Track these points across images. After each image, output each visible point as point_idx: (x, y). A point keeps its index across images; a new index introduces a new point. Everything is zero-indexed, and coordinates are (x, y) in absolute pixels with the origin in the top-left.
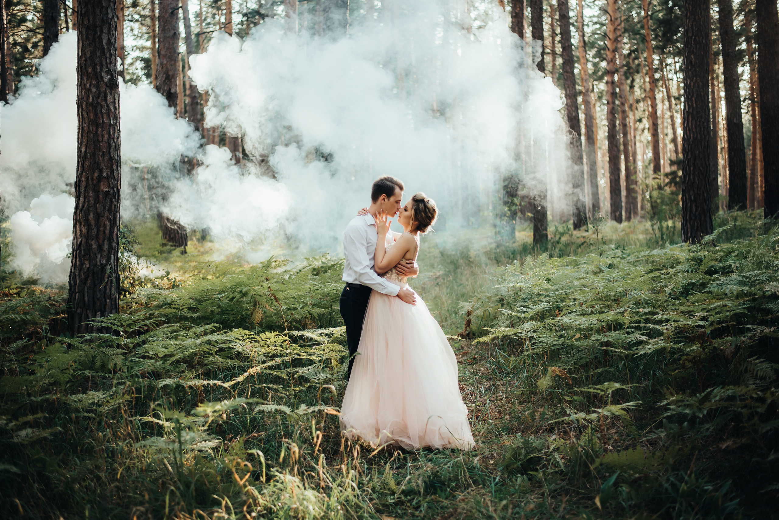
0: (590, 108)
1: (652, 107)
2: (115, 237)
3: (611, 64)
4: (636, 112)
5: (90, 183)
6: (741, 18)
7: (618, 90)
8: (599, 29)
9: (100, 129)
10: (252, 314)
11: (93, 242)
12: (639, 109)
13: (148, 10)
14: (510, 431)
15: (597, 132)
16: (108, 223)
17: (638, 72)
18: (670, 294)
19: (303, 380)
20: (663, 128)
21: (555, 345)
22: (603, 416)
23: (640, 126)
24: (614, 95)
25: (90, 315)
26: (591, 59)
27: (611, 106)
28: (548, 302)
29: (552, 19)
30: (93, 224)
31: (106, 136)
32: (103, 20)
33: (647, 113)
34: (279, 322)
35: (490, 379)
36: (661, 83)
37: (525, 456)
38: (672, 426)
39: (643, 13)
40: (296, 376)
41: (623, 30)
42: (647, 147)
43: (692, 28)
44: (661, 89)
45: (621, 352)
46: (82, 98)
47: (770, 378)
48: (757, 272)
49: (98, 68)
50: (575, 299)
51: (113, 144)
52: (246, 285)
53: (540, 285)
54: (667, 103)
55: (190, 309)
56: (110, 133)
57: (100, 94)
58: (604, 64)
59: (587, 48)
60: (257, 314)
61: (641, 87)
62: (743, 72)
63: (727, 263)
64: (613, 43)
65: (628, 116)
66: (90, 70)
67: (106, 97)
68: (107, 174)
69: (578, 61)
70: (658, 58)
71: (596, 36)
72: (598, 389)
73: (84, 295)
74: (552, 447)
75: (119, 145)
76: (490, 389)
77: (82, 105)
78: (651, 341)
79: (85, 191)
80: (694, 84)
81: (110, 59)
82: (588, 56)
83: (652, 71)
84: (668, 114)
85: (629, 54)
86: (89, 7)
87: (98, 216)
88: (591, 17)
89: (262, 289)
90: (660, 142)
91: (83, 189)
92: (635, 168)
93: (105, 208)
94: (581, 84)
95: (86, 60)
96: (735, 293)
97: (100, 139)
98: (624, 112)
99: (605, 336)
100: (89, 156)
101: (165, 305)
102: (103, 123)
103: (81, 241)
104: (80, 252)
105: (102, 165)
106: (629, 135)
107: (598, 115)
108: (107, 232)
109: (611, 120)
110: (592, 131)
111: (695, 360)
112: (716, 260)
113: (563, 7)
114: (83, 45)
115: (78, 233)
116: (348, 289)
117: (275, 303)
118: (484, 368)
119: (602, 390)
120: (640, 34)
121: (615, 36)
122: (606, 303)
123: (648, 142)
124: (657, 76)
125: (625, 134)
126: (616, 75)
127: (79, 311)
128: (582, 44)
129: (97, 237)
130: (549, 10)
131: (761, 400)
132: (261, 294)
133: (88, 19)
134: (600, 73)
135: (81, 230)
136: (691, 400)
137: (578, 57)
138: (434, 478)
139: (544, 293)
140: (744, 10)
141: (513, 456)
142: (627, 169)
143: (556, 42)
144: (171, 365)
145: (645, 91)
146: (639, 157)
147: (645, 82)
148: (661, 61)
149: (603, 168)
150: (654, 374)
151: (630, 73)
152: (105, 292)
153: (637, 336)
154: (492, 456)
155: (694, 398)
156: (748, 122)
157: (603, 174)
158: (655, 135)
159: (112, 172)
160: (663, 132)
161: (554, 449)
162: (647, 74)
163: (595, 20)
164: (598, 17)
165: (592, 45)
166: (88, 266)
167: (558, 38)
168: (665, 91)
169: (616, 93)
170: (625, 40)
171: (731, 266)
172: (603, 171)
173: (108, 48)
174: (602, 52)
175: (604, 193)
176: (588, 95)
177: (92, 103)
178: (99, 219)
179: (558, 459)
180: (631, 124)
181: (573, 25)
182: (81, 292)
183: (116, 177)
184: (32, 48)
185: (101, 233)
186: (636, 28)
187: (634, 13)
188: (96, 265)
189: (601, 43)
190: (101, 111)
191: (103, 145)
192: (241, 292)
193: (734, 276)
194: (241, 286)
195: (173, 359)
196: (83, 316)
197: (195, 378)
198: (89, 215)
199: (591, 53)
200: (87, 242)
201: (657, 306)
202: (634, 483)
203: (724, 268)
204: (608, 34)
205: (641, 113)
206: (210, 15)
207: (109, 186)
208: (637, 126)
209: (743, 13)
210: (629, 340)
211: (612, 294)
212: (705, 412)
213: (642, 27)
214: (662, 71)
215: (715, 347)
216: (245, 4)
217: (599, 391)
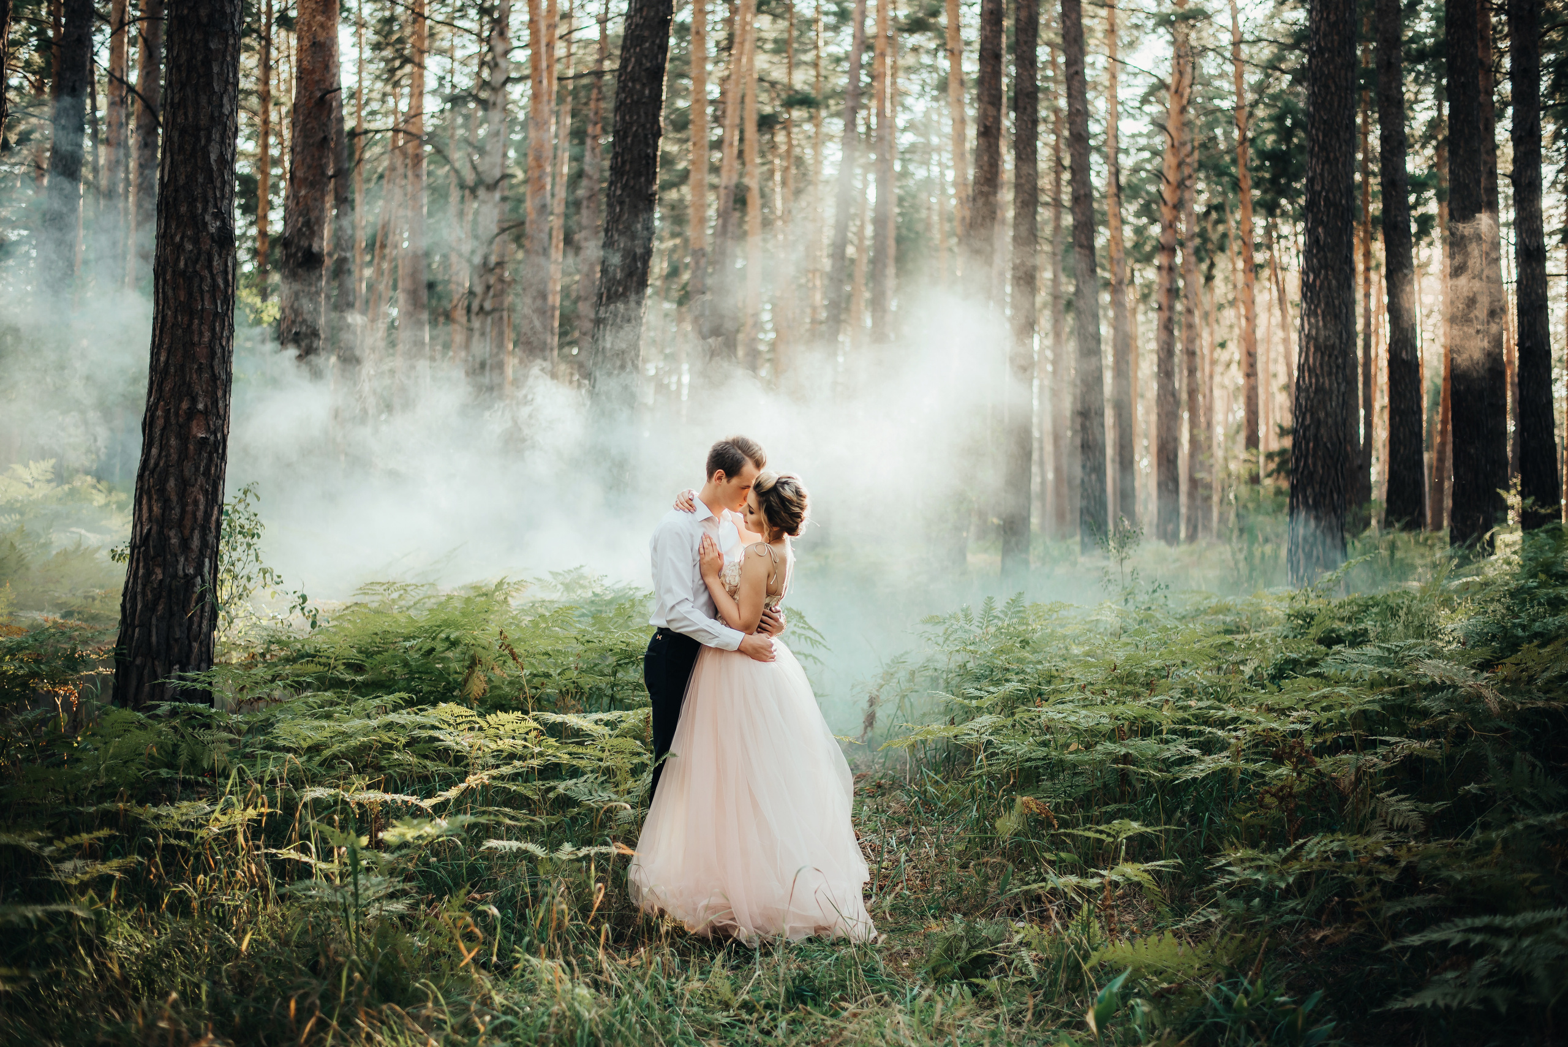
0: (1125, 317)
1: (1247, 319)
2: (213, 526)
3: (1170, 232)
4: (1216, 327)
5: (173, 421)
6: (1429, 151)
7: (1181, 283)
8: (1149, 161)
9: (196, 321)
10: (466, 681)
11: (172, 533)
12: (1222, 321)
13: (253, 79)
14: (942, 911)
15: (1137, 364)
16: (201, 498)
17: (1222, 249)
18: (1251, 677)
19: (566, 802)
20: (1267, 363)
21: (1029, 760)
22: (1110, 883)
23: (1223, 356)
24: (1173, 292)
25: (159, 671)
26: (1131, 219)
27: (1166, 314)
28: (1022, 681)
29: (1058, 136)
30: (174, 498)
31: (207, 335)
32: (212, 117)
33: (1237, 331)
34: (517, 698)
35: (908, 823)
36: (1266, 273)
37: (968, 952)
38: (1233, 903)
39: (1236, 134)
40: (551, 795)
41: (1196, 165)
42: (1236, 398)
43: (1322, 175)
44: (1267, 284)
45: (1150, 776)
46: (166, 261)
47: (1414, 829)
48: (1411, 641)
49: (199, 205)
50: (1072, 679)
51: (219, 351)
52: (457, 626)
53: (1009, 651)
54: (1277, 312)
55: (349, 666)
56: (214, 329)
57: (199, 254)
58: (1156, 230)
59: (1123, 197)
60: (477, 681)
61: (1226, 279)
62: (1430, 258)
63: (1362, 626)
64: (1174, 191)
65: (1199, 336)
66: (183, 209)
67: (210, 260)
68: (206, 406)
69: (1105, 223)
70: (1263, 223)
71: (1143, 174)
72: (1101, 832)
73: (150, 631)
74: (1017, 938)
75: (230, 353)
76: (907, 841)
77: (164, 274)
78: (1206, 758)
79: (162, 435)
80: (1322, 283)
81: (222, 190)
82: (1123, 211)
83: (1249, 247)
84: (1280, 334)
85: (1207, 214)
86: (189, 91)
87: (184, 485)
88: (1133, 136)
89: (487, 635)
90: (1261, 391)
91: (157, 432)
92: (1210, 438)
93: (197, 469)
94: (1108, 267)
95: (176, 191)
96: (1366, 677)
97: (196, 339)
98: (1190, 326)
99: (1125, 746)
100: (172, 370)
101: (302, 657)
102: (203, 309)
103: (150, 530)
104: (147, 551)
105: (197, 389)
106: (1199, 374)
107: (1141, 329)
108: (200, 514)
109: (1165, 342)
110: (1127, 363)
111: (1284, 795)
112: (1342, 619)
113: (1078, 120)
114: (172, 162)
115: (145, 515)
116: (659, 637)
117: (510, 663)
118: (897, 803)
119: (1109, 835)
120: (1230, 175)
121: (1179, 177)
122: (1129, 688)
123: (1238, 389)
124: (1259, 257)
125: (1192, 372)
126: (1179, 253)
127: (138, 661)
128: (1114, 190)
129: (180, 524)
130: (1052, 118)
131: (1390, 861)
132: (486, 644)
133: (186, 114)
134: (1148, 248)
135: (150, 510)
136: (1269, 859)
137: (1104, 214)
138: (801, 981)
139: (1014, 666)
140: (1435, 138)
141: (946, 951)
142: (1193, 440)
143: (1064, 183)
144: (321, 765)
145: (1235, 286)
146: (1219, 417)
147: (1234, 270)
148: (1268, 230)
149: (1146, 436)
150: (1211, 820)
151: (1206, 251)
152: (189, 628)
153: (1180, 747)
154: (908, 954)
155: (1273, 856)
156: (1435, 358)
157: (1147, 448)
158: (1251, 373)
159: (215, 402)
160: (1267, 370)
161: (1021, 943)
162: (1239, 253)
163: (1143, 141)
164: (1149, 136)
165: (1134, 191)
166: (160, 577)
167: (1066, 176)
168: (1274, 288)
169: (1178, 289)
170: (1201, 186)
171: (1366, 630)
172: (1145, 443)
173: (219, 169)
174: (1154, 206)
175: (1146, 486)
176: (1122, 292)
177: (185, 271)
178: (185, 490)
179: (1027, 961)
180: (1206, 351)
181: (1098, 149)
182: (146, 626)
183: (222, 412)
184: (18, 143)
185: (189, 516)
186: (1222, 162)
187: (1219, 132)
188: (175, 576)
189: (1152, 189)
190: (200, 286)
191: (201, 352)
192: (447, 638)
193: (1369, 650)
194: (449, 626)
195: (327, 753)
196: (146, 672)
197: (369, 787)
198: (166, 480)
199: (1130, 210)
200: (160, 532)
201: (1225, 698)
202: (1159, 998)
203: (1354, 634)
204: (1165, 172)
205: (1227, 330)
206: (376, 95)
207: (208, 429)
208: (1216, 355)
209: (1434, 143)
210: (1167, 754)
211: (1141, 672)
212: (1291, 880)
213: (1234, 162)
214: (1270, 248)
215: (1318, 771)
216: (448, 78)
217: (1104, 837)
